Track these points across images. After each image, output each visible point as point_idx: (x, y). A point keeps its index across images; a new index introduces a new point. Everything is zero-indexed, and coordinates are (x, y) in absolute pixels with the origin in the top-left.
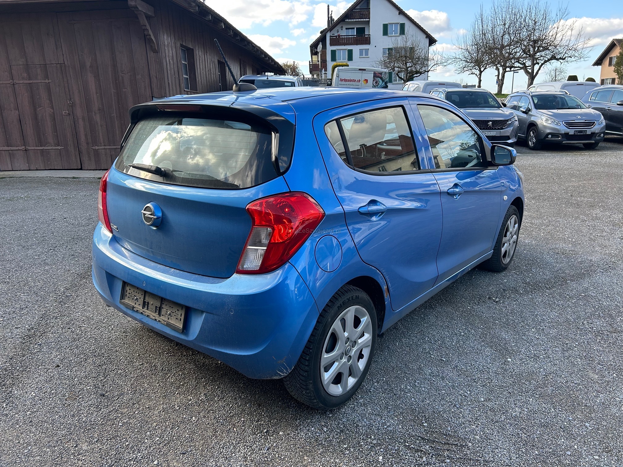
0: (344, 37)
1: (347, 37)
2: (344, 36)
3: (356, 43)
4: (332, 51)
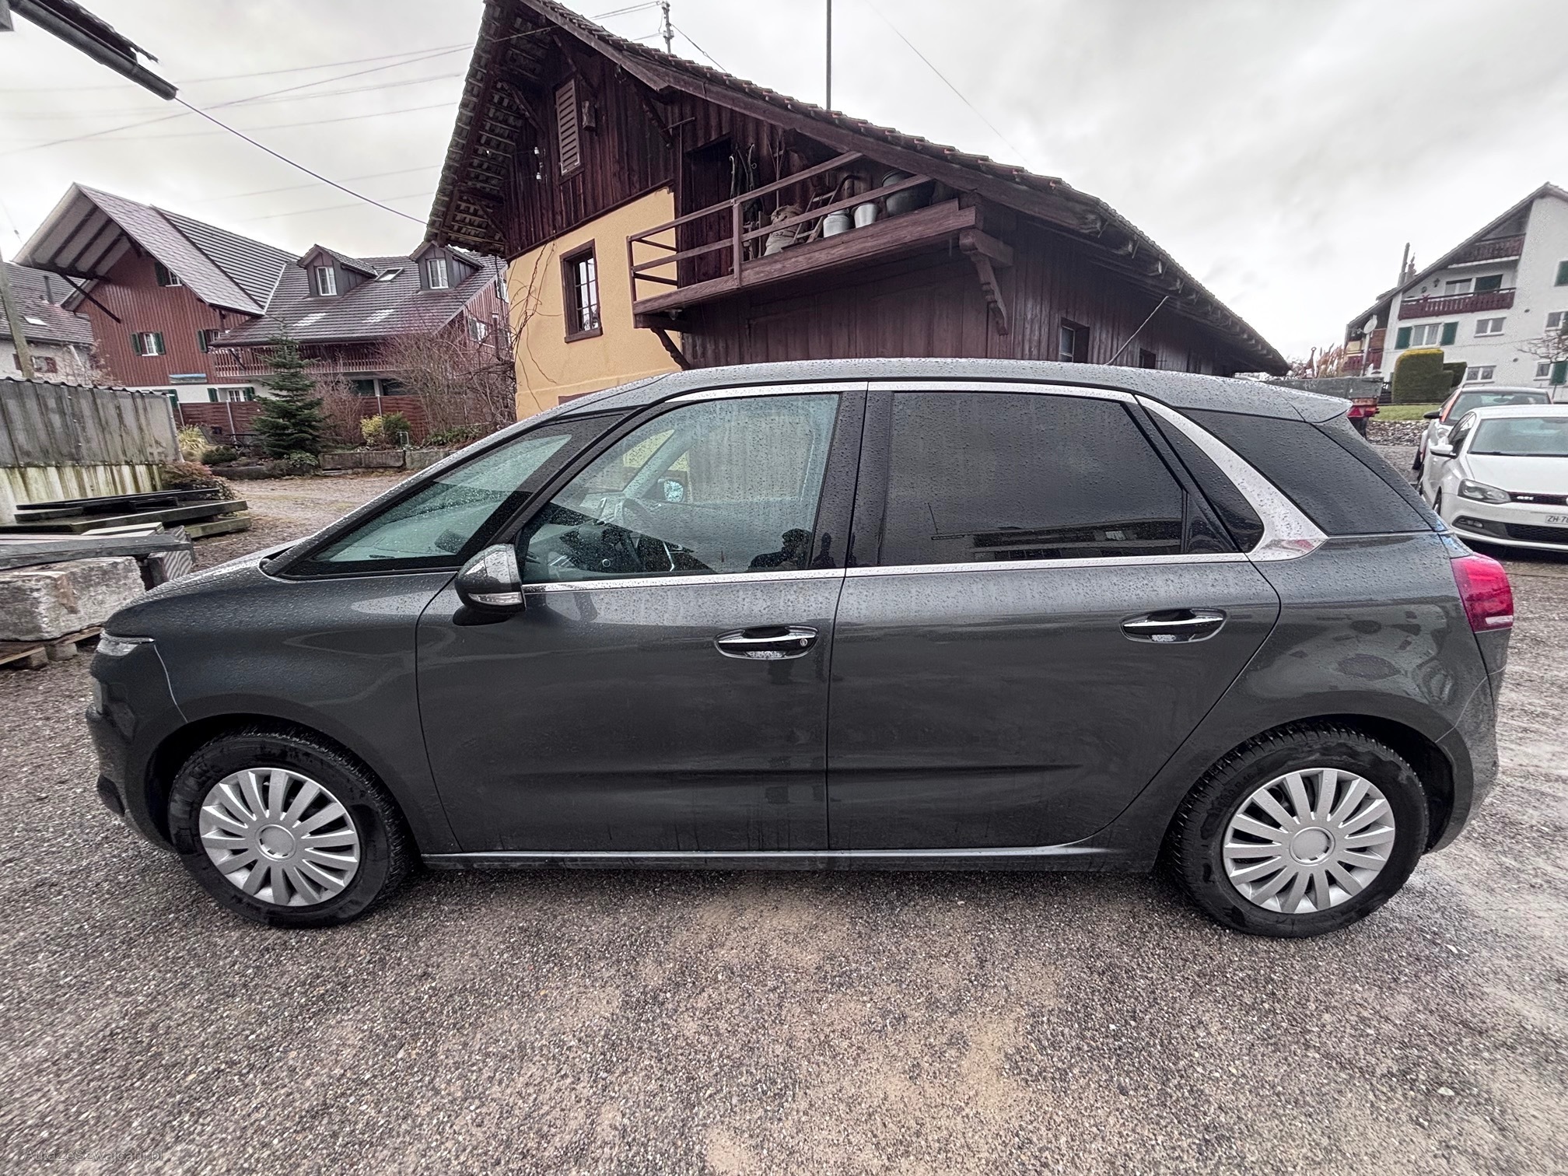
0: (1438, 300)
1: (1448, 298)
2: (1442, 297)
3: (1472, 306)
4: (1401, 330)
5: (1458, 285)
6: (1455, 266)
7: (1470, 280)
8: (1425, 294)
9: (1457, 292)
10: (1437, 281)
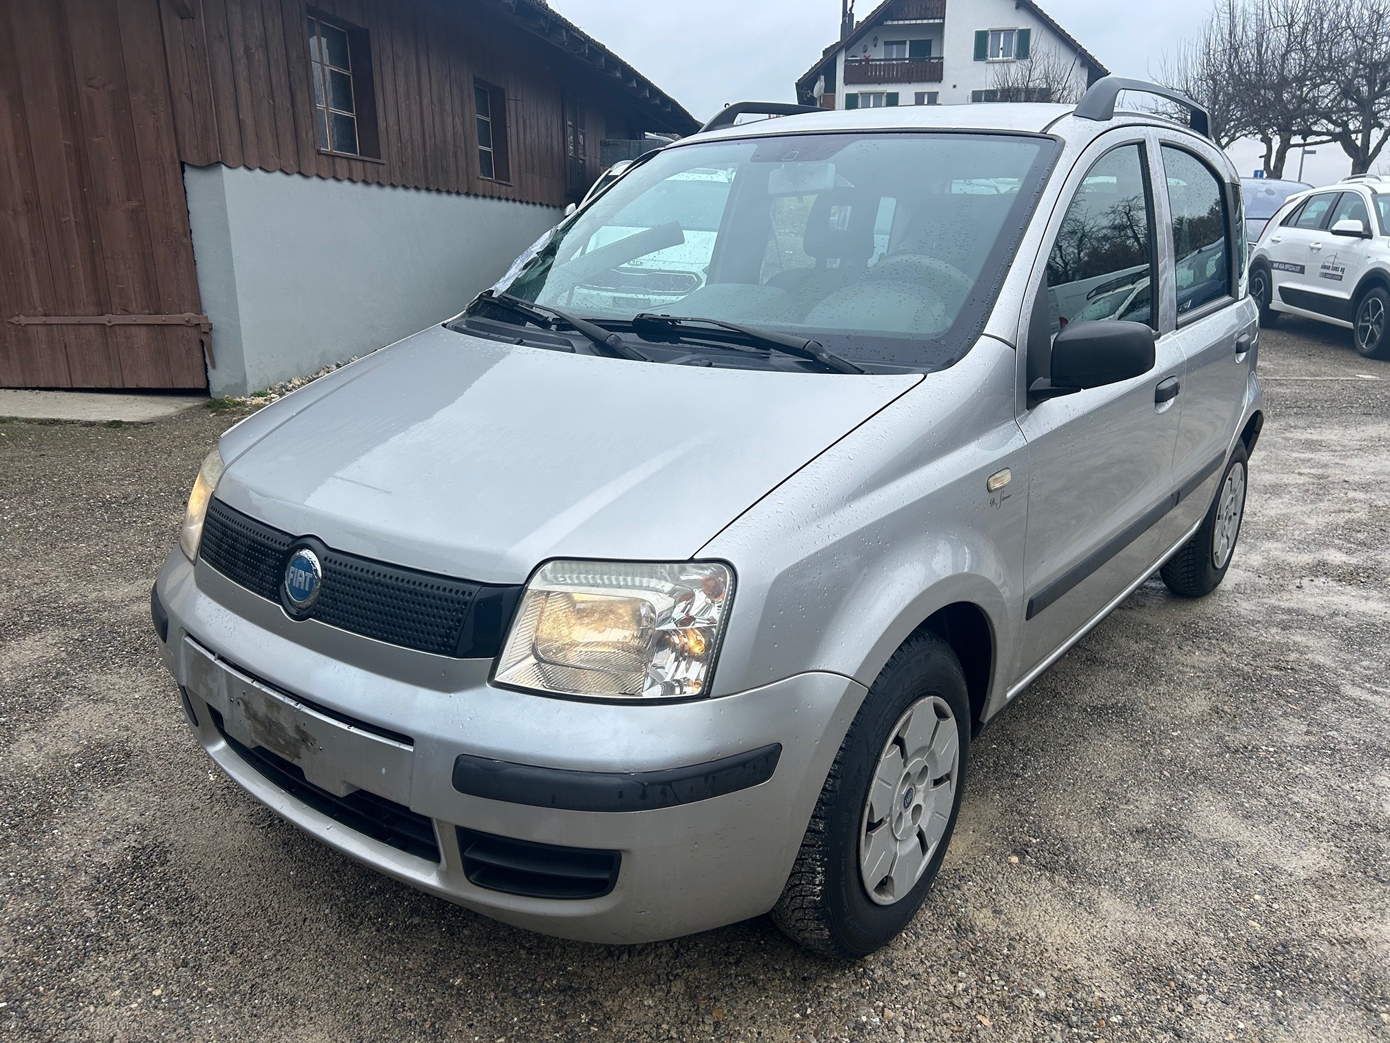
0: (878, 63)
1: (887, 63)
2: (880, 60)
3: (908, 77)
4: (848, 96)
5: (895, 47)
6: (889, 23)
7: (904, 43)
8: (867, 54)
9: (894, 57)
10: (876, 39)
